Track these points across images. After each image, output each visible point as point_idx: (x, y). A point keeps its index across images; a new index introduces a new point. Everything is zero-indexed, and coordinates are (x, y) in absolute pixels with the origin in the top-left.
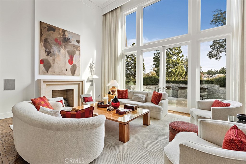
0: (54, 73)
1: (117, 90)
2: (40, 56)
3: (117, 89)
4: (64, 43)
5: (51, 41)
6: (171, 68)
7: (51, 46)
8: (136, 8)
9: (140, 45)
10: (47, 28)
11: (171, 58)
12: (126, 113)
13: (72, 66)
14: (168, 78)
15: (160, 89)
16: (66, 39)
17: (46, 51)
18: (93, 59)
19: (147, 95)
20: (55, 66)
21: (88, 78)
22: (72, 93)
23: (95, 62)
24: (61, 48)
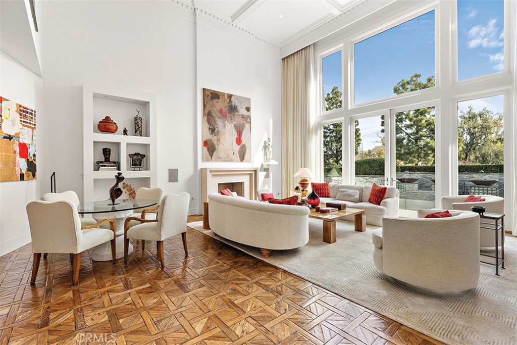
0: (219, 158)
1: (312, 183)
2: (203, 136)
3: (310, 182)
4: (230, 113)
5: (216, 113)
6: (425, 136)
7: (215, 121)
8: (342, 45)
9: (349, 108)
10: (210, 95)
11: (425, 116)
12: (330, 211)
13: (240, 148)
14: (417, 160)
15: (386, 182)
16: (232, 107)
17: (209, 128)
18: (268, 134)
19: (361, 190)
20: (221, 149)
21: (262, 165)
22: (240, 188)
23: (271, 138)
24: (226, 122)
